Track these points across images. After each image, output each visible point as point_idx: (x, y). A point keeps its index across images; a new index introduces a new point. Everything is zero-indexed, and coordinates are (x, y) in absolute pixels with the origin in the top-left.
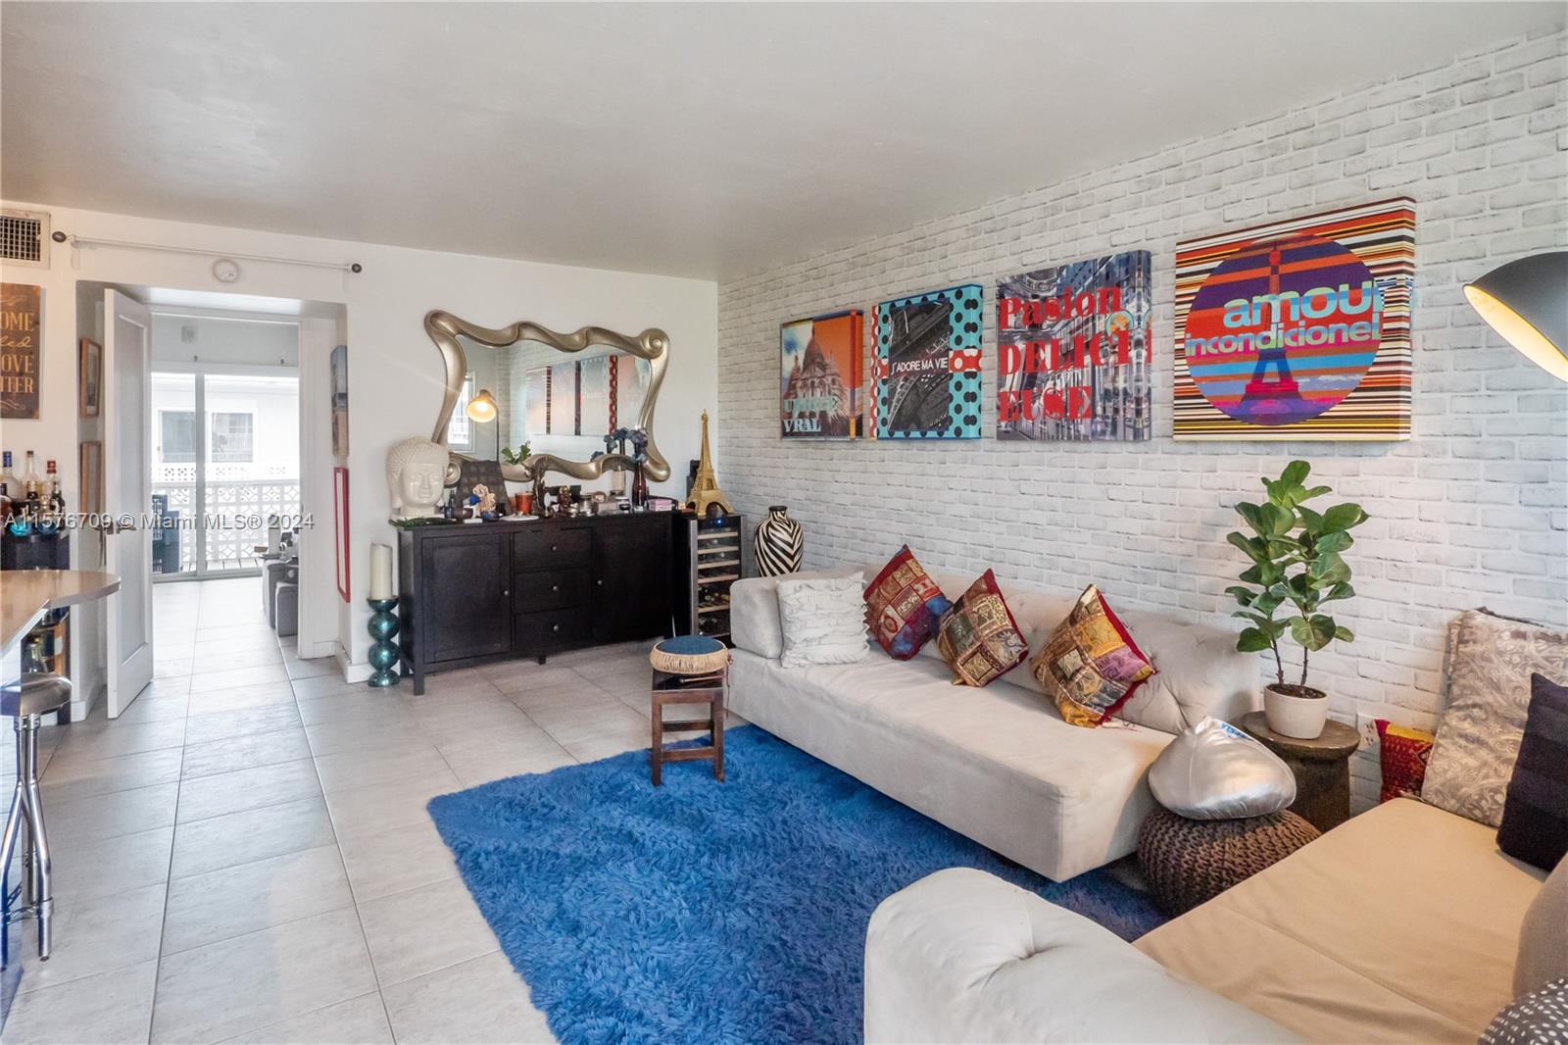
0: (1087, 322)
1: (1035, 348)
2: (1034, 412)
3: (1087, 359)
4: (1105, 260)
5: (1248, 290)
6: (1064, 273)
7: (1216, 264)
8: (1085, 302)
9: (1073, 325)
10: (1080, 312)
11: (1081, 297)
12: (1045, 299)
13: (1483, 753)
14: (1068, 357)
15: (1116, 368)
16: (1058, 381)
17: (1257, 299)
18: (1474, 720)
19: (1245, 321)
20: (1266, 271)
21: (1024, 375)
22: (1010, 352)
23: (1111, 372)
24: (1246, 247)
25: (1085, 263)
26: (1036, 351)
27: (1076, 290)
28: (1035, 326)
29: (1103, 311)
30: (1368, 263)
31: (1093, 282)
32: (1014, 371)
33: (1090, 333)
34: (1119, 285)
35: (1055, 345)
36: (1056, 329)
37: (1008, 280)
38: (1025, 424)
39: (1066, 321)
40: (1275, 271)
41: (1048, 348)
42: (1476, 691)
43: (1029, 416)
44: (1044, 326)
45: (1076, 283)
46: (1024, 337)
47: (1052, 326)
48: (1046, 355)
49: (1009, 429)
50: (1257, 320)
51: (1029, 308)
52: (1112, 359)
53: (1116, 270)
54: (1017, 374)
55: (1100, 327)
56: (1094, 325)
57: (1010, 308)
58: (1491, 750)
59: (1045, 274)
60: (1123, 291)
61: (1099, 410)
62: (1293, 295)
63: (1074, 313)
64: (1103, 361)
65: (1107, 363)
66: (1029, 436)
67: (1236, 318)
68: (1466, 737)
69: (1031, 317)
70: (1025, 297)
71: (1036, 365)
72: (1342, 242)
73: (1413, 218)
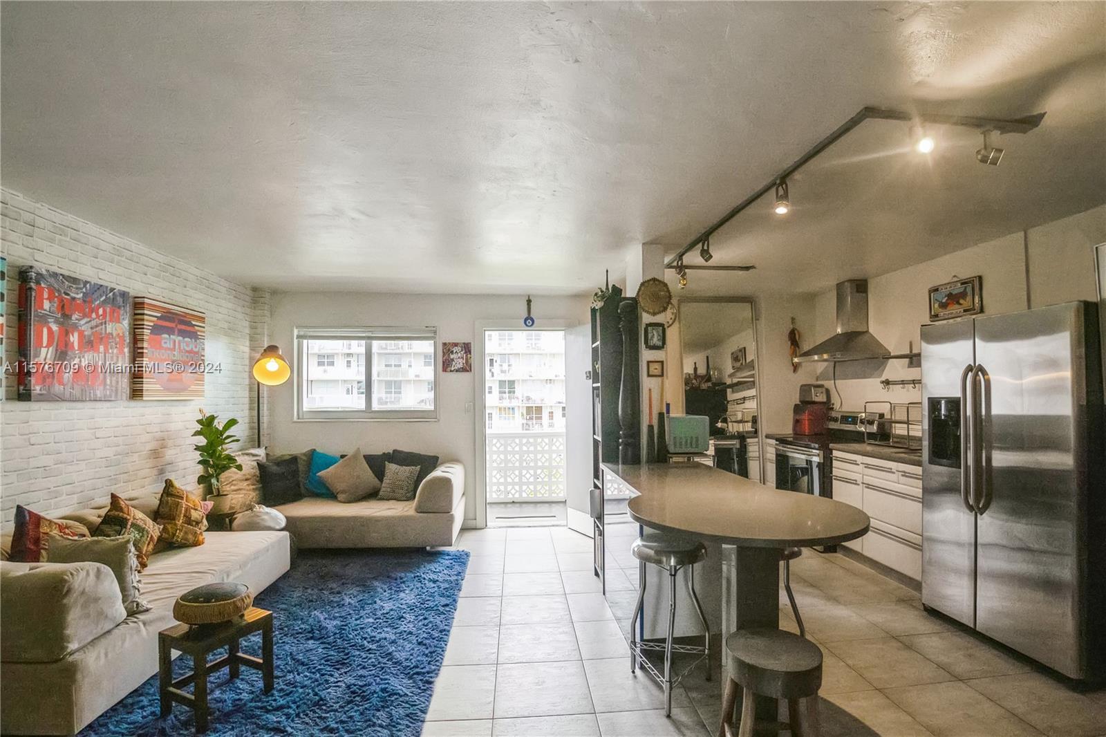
0: (101, 324)
1: (66, 333)
2: (65, 380)
3: (102, 348)
4: (112, 290)
5: (170, 331)
6: (88, 286)
7: (159, 315)
8: (101, 311)
9: (93, 323)
10: (98, 316)
11: (98, 306)
12: (74, 299)
13: (241, 492)
14: (89, 344)
15: (118, 357)
16: (83, 360)
17: (171, 336)
18: (235, 485)
19: (168, 345)
20: (173, 325)
21: (57, 350)
22: (45, 331)
23: (115, 358)
24: (169, 312)
25: (101, 286)
26: (67, 333)
27: (96, 300)
28: (66, 316)
29: (111, 321)
30: (199, 333)
31: (105, 300)
32: (48, 346)
33: (103, 332)
34: (119, 308)
35: (81, 334)
36: (83, 322)
37: (44, 272)
38: (58, 388)
39: (89, 319)
40: (176, 326)
41: (76, 335)
42: (231, 477)
43: (61, 383)
44: (73, 318)
45: (95, 296)
46: (57, 321)
47: (79, 320)
48: (74, 338)
49: (44, 392)
50: (172, 347)
51: (61, 300)
52: (115, 351)
53: (118, 298)
54: (51, 349)
55: (109, 330)
56: (106, 327)
57: (46, 295)
58: (244, 489)
59: (75, 280)
60: (122, 312)
61: (108, 381)
62: (181, 338)
63: (94, 315)
64: (110, 351)
65: (113, 353)
66: (59, 399)
67: (166, 343)
68: (235, 491)
69: (63, 307)
70: (59, 291)
71: (66, 345)
72: (194, 323)
73: (204, 322)
